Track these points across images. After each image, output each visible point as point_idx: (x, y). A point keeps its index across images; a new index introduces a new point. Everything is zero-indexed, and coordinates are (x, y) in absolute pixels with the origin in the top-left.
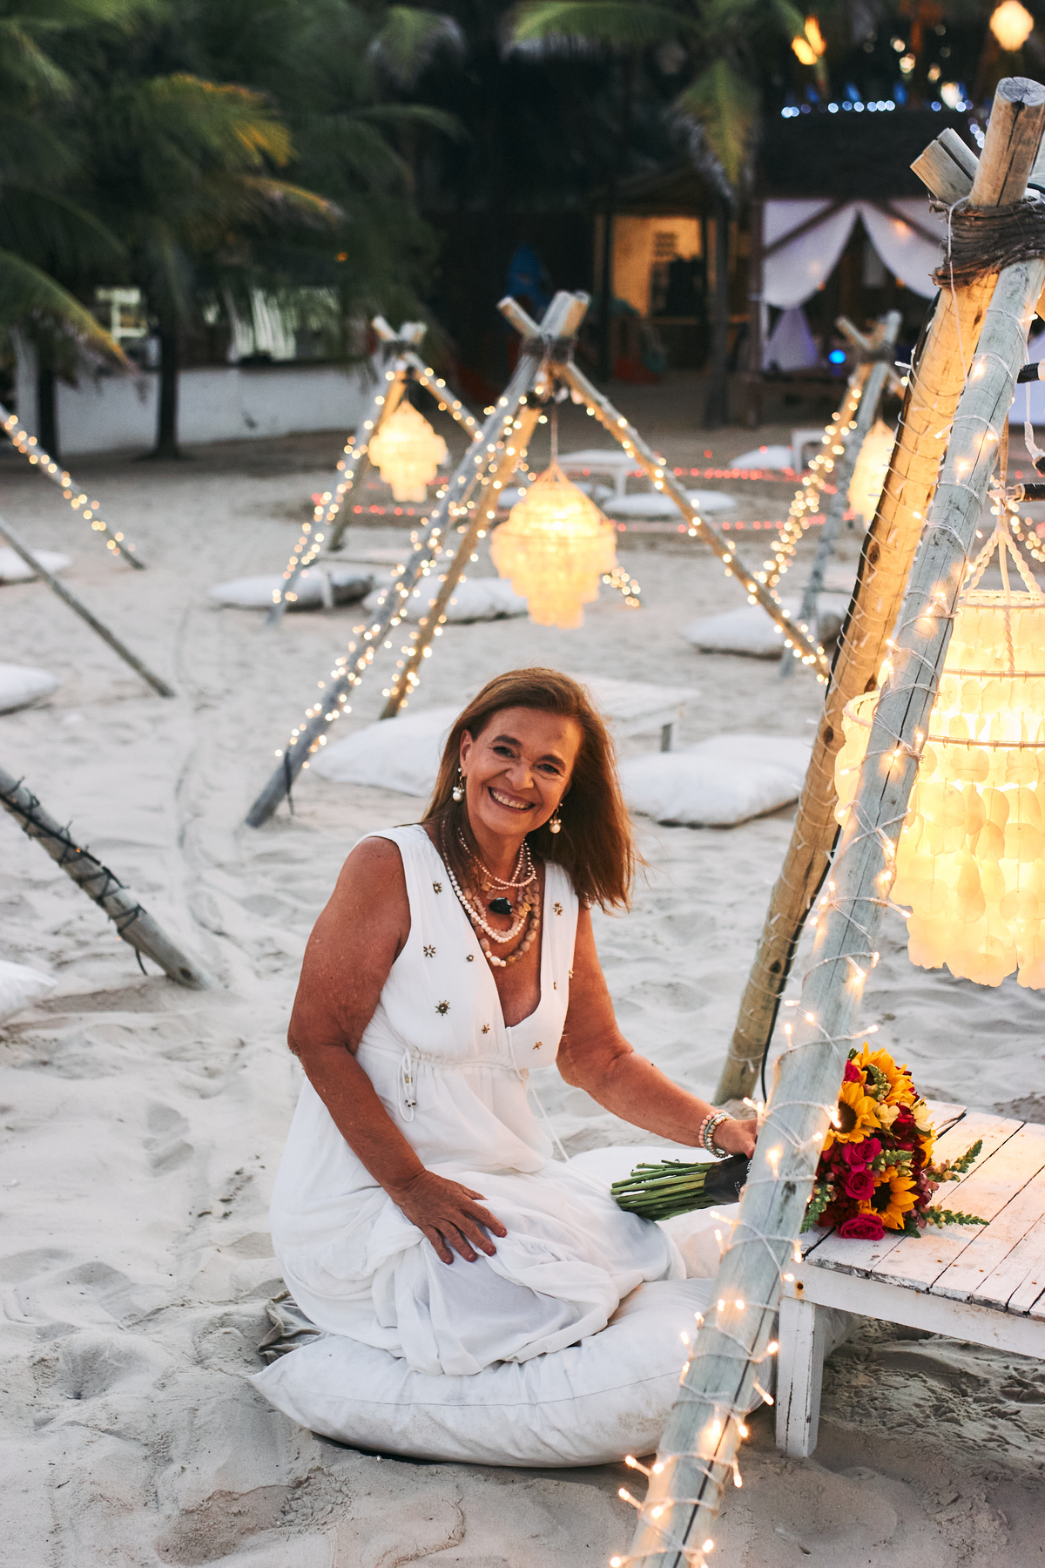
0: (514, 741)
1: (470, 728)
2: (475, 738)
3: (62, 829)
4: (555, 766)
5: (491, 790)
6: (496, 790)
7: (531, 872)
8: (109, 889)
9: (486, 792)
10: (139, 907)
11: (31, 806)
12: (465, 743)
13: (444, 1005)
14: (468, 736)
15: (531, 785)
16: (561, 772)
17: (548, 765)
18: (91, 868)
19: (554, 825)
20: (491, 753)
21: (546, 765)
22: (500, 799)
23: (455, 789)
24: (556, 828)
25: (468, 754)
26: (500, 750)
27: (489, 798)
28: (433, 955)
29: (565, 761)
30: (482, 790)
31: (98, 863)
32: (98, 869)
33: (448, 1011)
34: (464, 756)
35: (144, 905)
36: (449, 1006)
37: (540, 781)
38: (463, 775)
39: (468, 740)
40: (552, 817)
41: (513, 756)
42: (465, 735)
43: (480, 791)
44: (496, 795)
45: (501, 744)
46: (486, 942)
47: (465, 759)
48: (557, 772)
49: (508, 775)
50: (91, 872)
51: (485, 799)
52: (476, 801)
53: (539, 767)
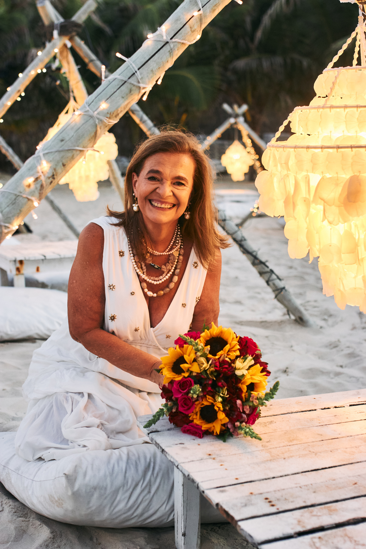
0: (157, 172)
1: (135, 171)
2: (138, 176)
3: (254, 251)
4: (183, 182)
5: (150, 201)
6: (153, 200)
7: (178, 243)
8: (271, 279)
9: (148, 203)
10: (284, 288)
11: (241, 241)
12: (135, 180)
13: (113, 316)
14: (135, 177)
15: (171, 194)
16: (186, 185)
17: (178, 182)
18: (264, 269)
19: (186, 215)
20: (147, 181)
21: (177, 182)
22: (156, 204)
23: (133, 205)
24: (187, 217)
25: (137, 185)
26: (151, 179)
27: (150, 206)
28: (113, 289)
29: (187, 178)
30: (146, 202)
31: (268, 267)
32: (267, 270)
33: (115, 320)
34: (135, 186)
35: (287, 288)
36: (116, 317)
37: (176, 191)
38: (136, 197)
39: (135, 178)
40: (185, 211)
41: (159, 181)
42: (134, 176)
43: (144, 202)
44: (153, 203)
45: (151, 175)
46: (145, 285)
47: (135, 188)
48: (183, 184)
49: (158, 190)
50: (264, 271)
51: (148, 206)
52: (144, 208)
53: (174, 184)
